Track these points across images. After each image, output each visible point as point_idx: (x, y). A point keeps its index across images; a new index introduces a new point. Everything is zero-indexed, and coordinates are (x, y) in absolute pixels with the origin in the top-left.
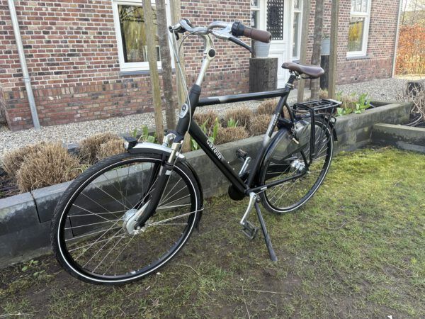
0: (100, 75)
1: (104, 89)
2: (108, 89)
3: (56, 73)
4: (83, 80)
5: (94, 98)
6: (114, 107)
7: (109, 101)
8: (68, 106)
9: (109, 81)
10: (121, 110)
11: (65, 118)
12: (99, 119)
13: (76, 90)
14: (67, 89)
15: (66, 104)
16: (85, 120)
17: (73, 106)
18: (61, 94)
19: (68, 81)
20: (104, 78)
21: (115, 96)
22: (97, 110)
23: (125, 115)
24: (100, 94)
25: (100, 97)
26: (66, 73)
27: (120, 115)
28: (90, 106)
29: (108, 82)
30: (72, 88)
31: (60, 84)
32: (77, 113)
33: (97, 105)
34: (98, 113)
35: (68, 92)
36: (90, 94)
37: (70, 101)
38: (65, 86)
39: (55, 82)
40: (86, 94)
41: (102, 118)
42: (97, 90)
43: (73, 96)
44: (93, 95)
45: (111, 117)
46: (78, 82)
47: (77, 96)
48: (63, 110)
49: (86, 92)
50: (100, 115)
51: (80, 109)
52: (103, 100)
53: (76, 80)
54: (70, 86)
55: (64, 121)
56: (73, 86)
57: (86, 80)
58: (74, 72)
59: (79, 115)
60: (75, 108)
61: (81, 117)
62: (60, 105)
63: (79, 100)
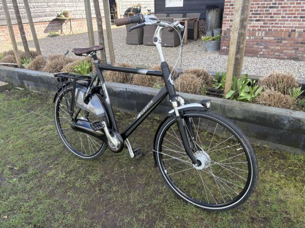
0: (290, 24)
1: (289, 36)
2: (292, 36)
3: (257, 21)
4: (275, 27)
5: (278, 42)
6: (294, 51)
7: (291, 46)
8: (257, 45)
9: (297, 29)
10: (299, 55)
11: (251, 53)
12: (277, 58)
13: (266, 34)
14: (260, 32)
15: (255, 43)
16: (265, 57)
17: (260, 45)
18: (255, 36)
19: (263, 27)
20: (292, 27)
21: (297, 43)
22: (278, 51)
23: (301, 60)
24: (285, 39)
25: (284, 42)
26: (263, 20)
27: (296, 59)
28: (273, 48)
29: (295, 31)
30: (264, 32)
31: (257, 28)
32: (261, 51)
33: (279, 48)
34: (278, 54)
35: (260, 35)
36: (277, 38)
37: (260, 41)
38: (259, 30)
39: (253, 26)
40: (273, 38)
41: (279, 58)
42: (283, 36)
43: (262, 38)
44: (279, 39)
45: (287, 59)
46: (270, 28)
47: (265, 38)
48: (252, 47)
49: (273, 36)
50: (279, 56)
51: (265, 48)
52: (285, 44)
53: (269, 27)
54: (263, 30)
55: (251, 55)
56: (265, 31)
57: (277, 27)
58: (270, 21)
59: (262, 53)
60: (261, 47)
61: (263, 54)
62: (251, 43)
63: (266, 41)
